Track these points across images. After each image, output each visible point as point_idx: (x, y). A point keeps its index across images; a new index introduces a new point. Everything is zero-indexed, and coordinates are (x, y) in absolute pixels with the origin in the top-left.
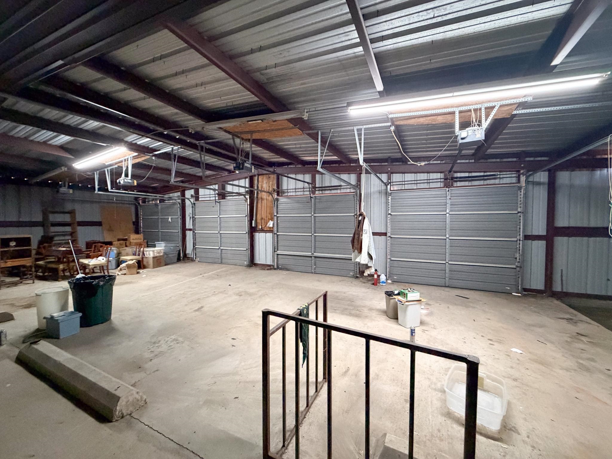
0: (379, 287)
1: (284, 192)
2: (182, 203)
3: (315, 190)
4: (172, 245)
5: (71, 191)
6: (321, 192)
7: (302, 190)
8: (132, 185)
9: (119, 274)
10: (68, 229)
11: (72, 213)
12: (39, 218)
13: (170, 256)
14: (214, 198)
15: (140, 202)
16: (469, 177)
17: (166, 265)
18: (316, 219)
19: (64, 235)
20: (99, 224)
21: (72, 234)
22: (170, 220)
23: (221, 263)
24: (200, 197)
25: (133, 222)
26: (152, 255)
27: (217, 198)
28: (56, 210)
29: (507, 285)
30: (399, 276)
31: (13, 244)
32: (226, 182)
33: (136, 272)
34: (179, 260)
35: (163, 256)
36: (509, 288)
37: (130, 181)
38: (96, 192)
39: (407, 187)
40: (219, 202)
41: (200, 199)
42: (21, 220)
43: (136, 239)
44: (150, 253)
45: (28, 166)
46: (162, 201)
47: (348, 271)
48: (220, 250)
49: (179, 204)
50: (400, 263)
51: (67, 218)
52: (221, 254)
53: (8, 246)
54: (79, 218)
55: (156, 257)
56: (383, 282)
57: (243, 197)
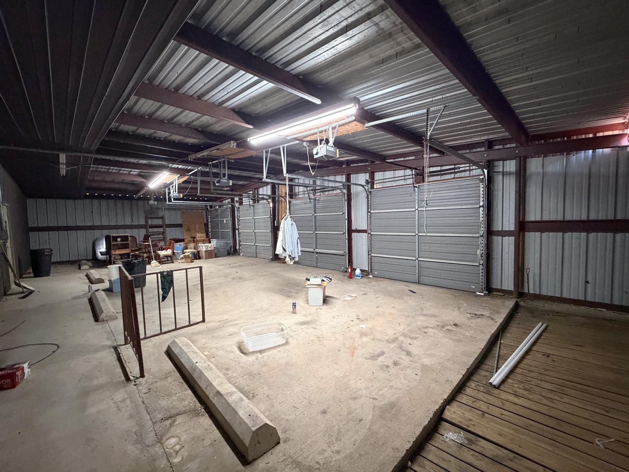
0: (354, 280)
1: (296, 195)
2: (232, 208)
3: (316, 193)
4: (222, 242)
5: (156, 203)
6: (322, 193)
7: (303, 193)
8: (179, 197)
9: (180, 262)
10: (161, 230)
11: (162, 218)
12: (142, 222)
13: (220, 250)
14: (248, 203)
15: (208, 208)
16: (441, 171)
17: (216, 257)
18: (317, 218)
19: (159, 234)
20: (180, 226)
21: (163, 233)
22: (225, 221)
23: (256, 257)
24: (243, 201)
25: (205, 224)
26: (204, 249)
27: (251, 203)
28: (153, 216)
29: (472, 284)
30: (379, 271)
31: (119, 240)
32: (257, 189)
33: (190, 261)
34: (229, 254)
35: (213, 250)
36: (474, 287)
37: (177, 195)
38: (167, 203)
39: (388, 184)
40: (253, 206)
41: (244, 204)
42: (133, 224)
43: (201, 237)
44: (203, 247)
45: (130, 188)
46: (220, 206)
47: (341, 266)
48: (255, 247)
49: (230, 208)
50: (380, 259)
51: (160, 222)
52: (256, 249)
53: (116, 241)
54: (167, 222)
55: (208, 251)
56: (357, 276)
57: (265, 201)
